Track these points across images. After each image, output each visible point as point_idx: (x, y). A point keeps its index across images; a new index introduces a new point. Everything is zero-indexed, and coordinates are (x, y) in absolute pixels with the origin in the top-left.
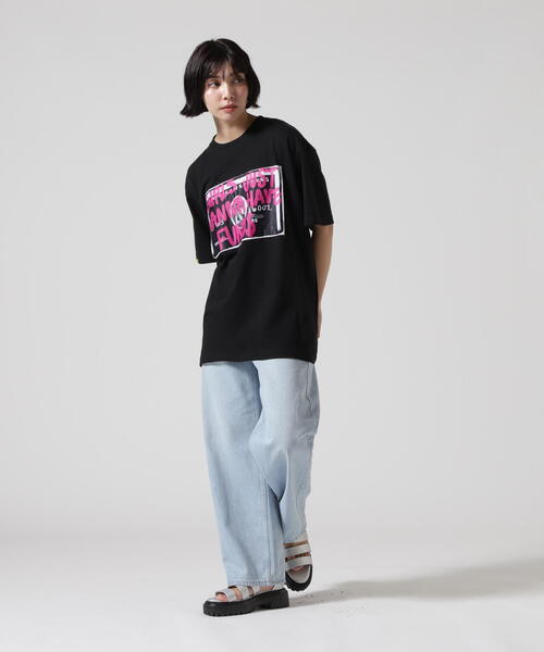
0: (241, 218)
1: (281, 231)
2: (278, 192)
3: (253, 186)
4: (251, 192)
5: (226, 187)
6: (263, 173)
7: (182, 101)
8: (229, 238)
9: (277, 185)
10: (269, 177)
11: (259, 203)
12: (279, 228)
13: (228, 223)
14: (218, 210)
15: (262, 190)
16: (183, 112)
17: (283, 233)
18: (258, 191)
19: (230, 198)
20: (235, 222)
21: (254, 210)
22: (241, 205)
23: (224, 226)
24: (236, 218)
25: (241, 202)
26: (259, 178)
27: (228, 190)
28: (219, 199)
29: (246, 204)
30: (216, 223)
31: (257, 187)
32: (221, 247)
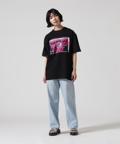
4: (63, 42)
5: (56, 40)
6: (66, 38)
7: (47, 25)
8: (56, 51)
11: (65, 44)
13: (56, 48)
14: (54, 44)
16: (47, 27)
17: (69, 52)
19: (57, 42)
21: (63, 46)
22: (60, 44)
23: (54, 48)
24: (58, 47)
25: (60, 43)
26: (65, 39)
27: (57, 40)
28: (54, 42)
29: (61, 44)
30: (53, 47)
31: (64, 41)
32: (54, 52)
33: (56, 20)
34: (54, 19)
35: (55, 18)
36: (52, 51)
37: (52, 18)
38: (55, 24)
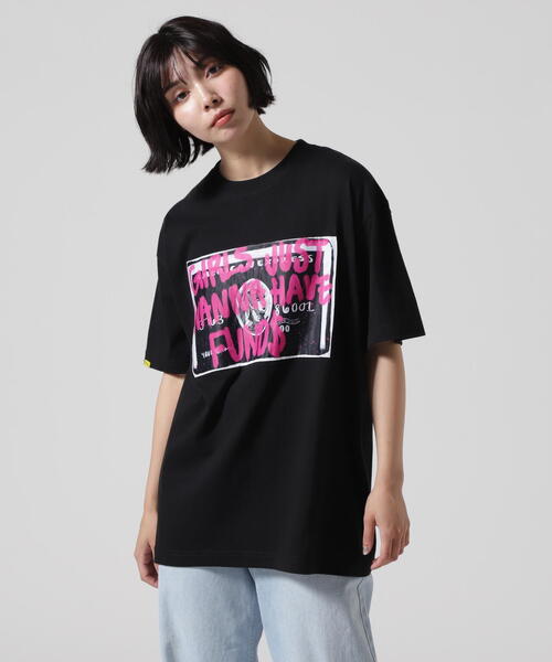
0: (256, 318)
1: (325, 351)
2: (327, 283)
3: (285, 269)
4: (282, 279)
5: (232, 259)
6: (303, 247)
8: (231, 348)
9: (327, 271)
10: (314, 254)
11: (295, 299)
12: (323, 345)
13: (231, 323)
14: (214, 297)
15: (301, 276)
17: (328, 355)
18: (293, 278)
19: (237, 280)
20: (244, 323)
21: (286, 311)
22: (259, 296)
23: (222, 327)
24: (248, 323)
25: (258, 291)
26: (297, 255)
27: (236, 265)
28: (217, 277)
29: (269, 297)
30: (209, 318)
31: (292, 270)
32: (216, 362)
33: (217, 102)
34: (206, 99)
35: (212, 92)
36: (206, 354)
37: (183, 95)
38: (223, 134)
